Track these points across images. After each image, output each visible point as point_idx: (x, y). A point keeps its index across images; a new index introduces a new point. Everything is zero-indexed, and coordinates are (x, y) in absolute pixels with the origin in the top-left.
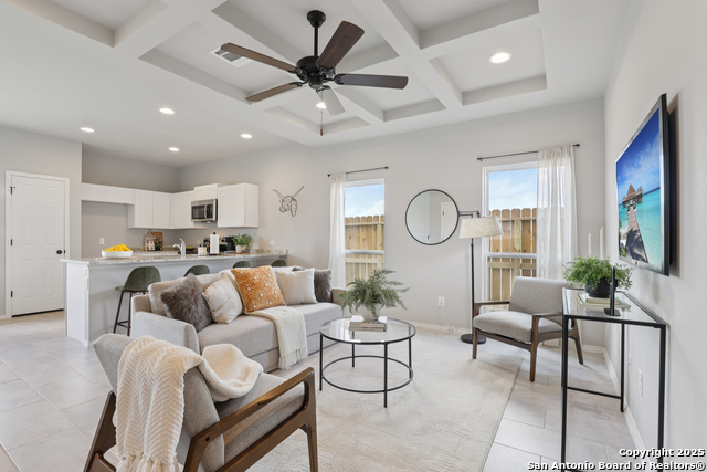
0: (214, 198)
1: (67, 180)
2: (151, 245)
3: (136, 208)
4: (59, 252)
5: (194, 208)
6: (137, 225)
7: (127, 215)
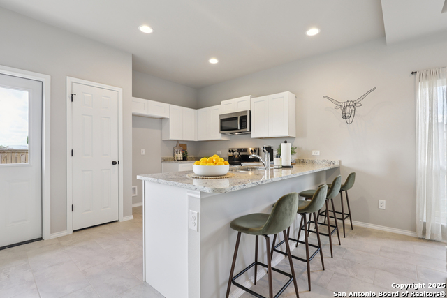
0: (248, 109)
1: (120, 90)
2: (180, 156)
3: (171, 122)
4: (114, 163)
5: (222, 121)
6: (172, 137)
7: (161, 129)
